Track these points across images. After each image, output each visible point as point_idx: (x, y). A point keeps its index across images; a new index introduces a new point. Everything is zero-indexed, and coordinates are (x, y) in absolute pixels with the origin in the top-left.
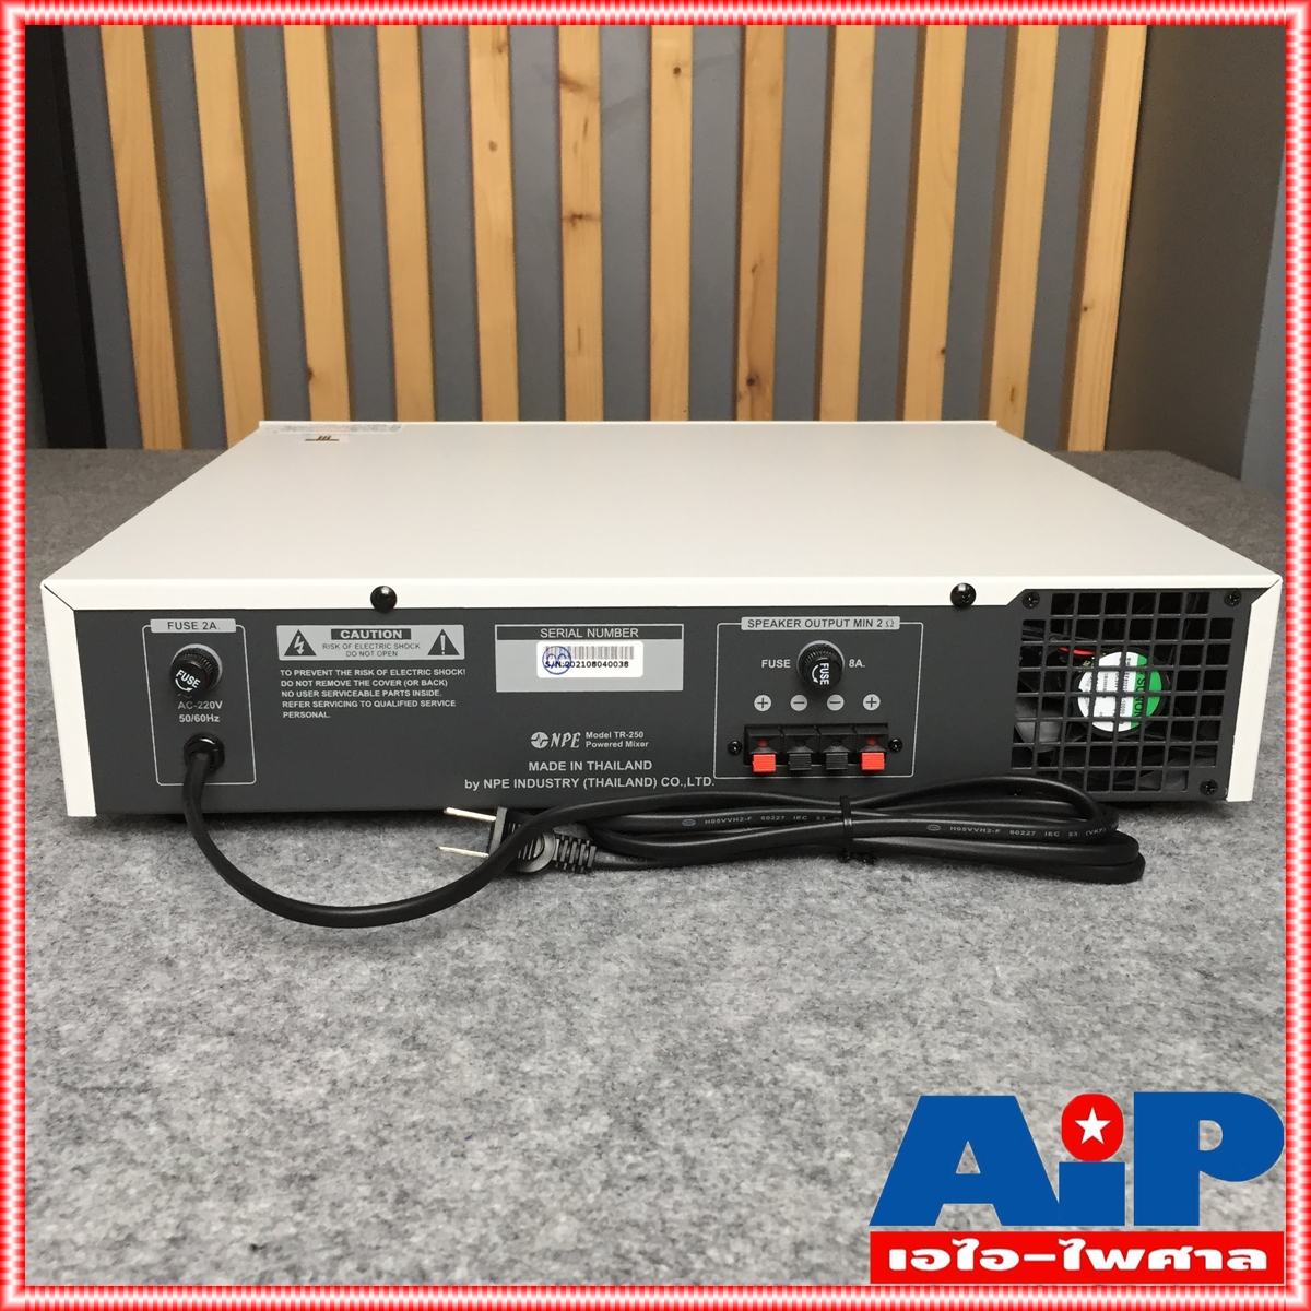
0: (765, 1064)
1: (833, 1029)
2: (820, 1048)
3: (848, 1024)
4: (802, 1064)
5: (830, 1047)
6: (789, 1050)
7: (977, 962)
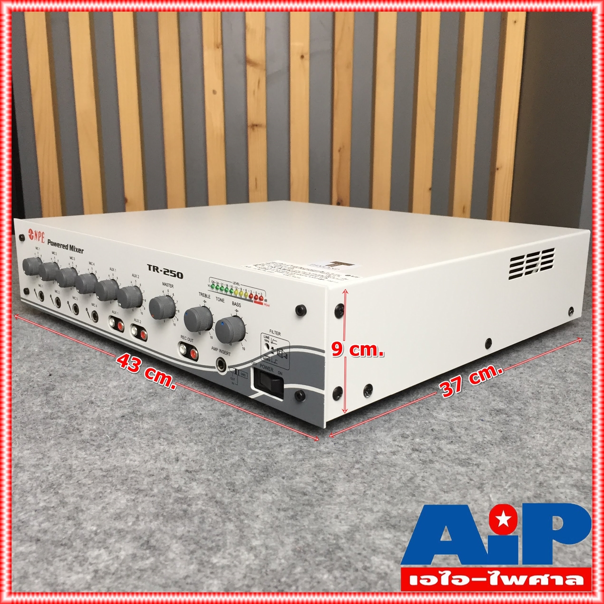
0: (358, 557)
1: (398, 534)
2: (391, 546)
3: (406, 530)
4: (381, 556)
5: (396, 545)
6: (373, 548)
7: (478, 492)
